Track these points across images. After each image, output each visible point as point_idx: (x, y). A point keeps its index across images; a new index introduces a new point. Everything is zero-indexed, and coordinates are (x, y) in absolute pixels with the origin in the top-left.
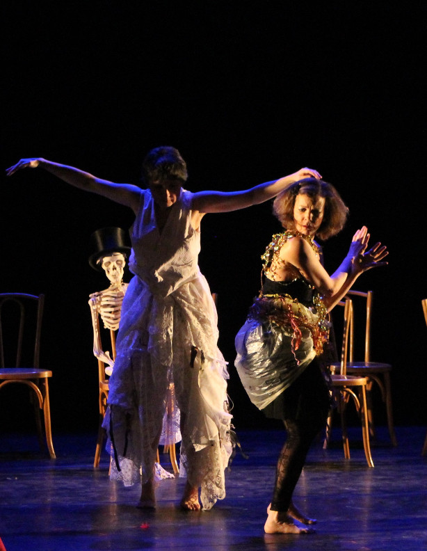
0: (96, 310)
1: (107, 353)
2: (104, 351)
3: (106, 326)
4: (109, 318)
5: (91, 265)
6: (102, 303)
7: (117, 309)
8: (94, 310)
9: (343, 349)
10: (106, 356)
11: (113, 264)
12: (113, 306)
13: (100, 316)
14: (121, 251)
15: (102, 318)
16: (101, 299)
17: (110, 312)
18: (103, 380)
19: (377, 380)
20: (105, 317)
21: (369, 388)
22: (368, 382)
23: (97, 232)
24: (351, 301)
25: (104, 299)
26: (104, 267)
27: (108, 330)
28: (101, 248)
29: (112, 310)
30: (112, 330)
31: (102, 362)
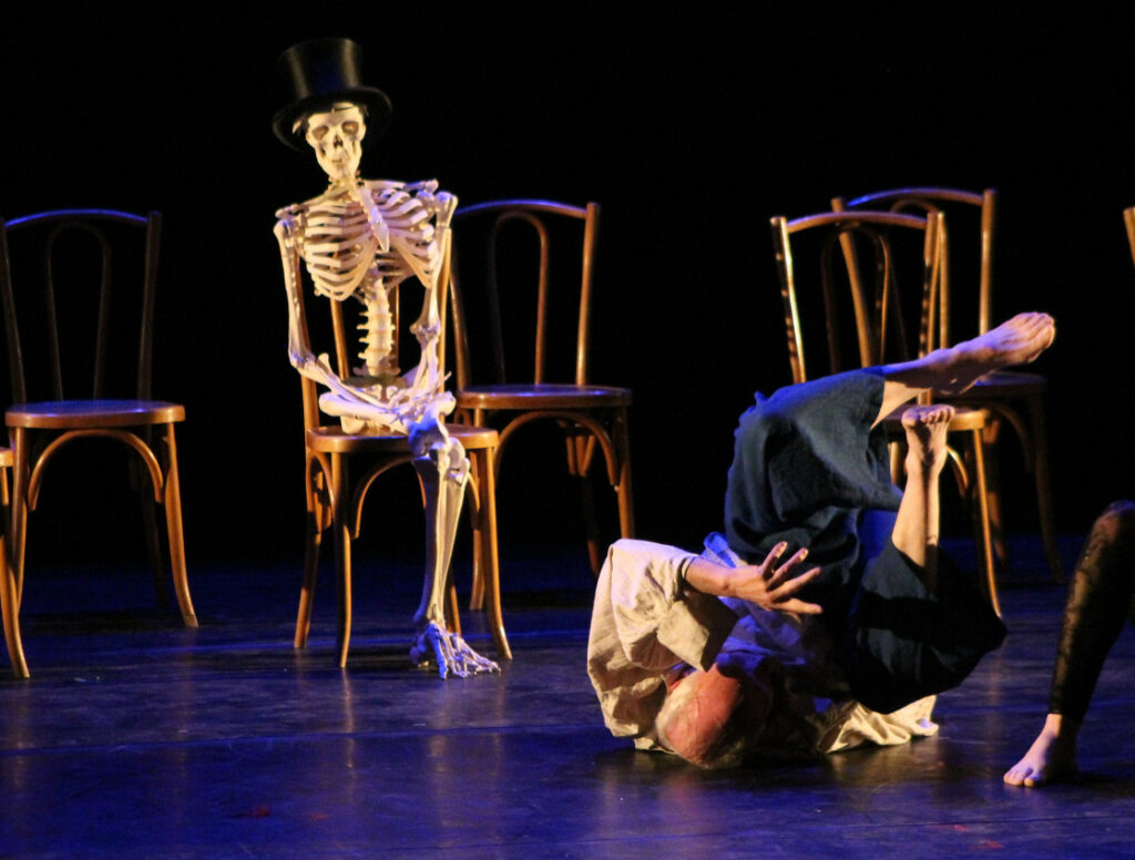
0: (294, 250)
1: (324, 358)
2: (317, 353)
3: (321, 288)
4: (327, 268)
5: (279, 136)
6: (309, 232)
7: (346, 245)
8: (288, 250)
9: (922, 339)
10: (321, 365)
11: (336, 131)
12: (337, 240)
13: (303, 264)
14: (355, 98)
15: (310, 269)
16: (305, 220)
17: (330, 255)
18: (314, 426)
19: (1011, 417)
20: (317, 266)
21: (991, 437)
22: (988, 422)
23: (291, 51)
24: (940, 216)
25: (311, 222)
26: (312, 140)
27: (325, 301)
28: (303, 91)
29: (334, 247)
30: (334, 299)
31: (311, 381)
